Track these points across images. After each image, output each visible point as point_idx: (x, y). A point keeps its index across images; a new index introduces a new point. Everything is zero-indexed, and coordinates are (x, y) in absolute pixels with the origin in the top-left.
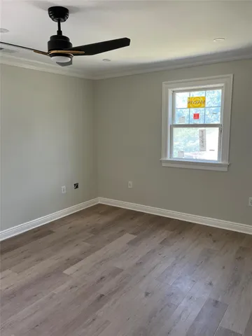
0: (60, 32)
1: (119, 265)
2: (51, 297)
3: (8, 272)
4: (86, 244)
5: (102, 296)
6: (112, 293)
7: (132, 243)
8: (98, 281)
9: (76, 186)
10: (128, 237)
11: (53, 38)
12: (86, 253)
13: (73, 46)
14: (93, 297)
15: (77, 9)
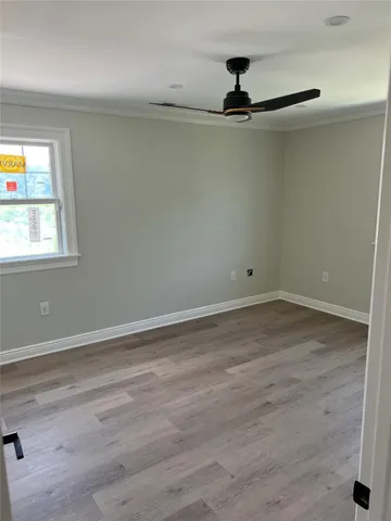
0: (238, 86)
1: (296, 375)
2: (209, 393)
3: (165, 359)
4: (257, 345)
5: (269, 403)
6: (282, 403)
7: (318, 352)
8: (266, 387)
9: (250, 273)
10: (314, 345)
11: (230, 94)
12: (254, 355)
13: (253, 102)
14: (257, 403)
15: (259, 58)
